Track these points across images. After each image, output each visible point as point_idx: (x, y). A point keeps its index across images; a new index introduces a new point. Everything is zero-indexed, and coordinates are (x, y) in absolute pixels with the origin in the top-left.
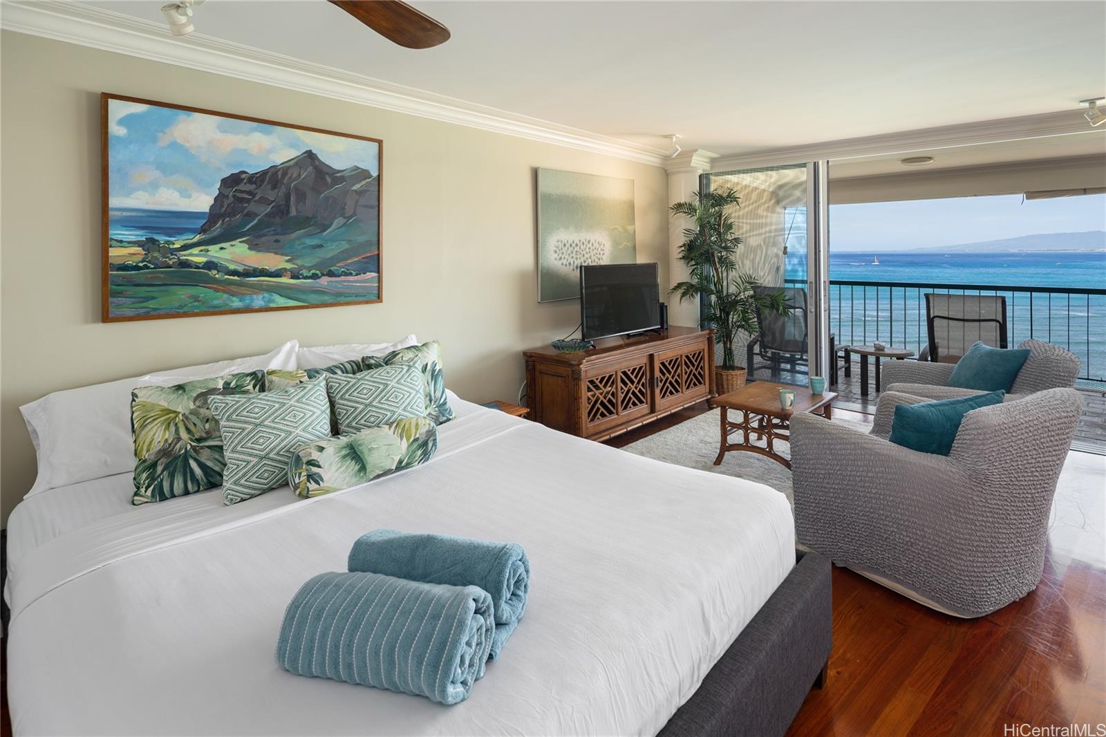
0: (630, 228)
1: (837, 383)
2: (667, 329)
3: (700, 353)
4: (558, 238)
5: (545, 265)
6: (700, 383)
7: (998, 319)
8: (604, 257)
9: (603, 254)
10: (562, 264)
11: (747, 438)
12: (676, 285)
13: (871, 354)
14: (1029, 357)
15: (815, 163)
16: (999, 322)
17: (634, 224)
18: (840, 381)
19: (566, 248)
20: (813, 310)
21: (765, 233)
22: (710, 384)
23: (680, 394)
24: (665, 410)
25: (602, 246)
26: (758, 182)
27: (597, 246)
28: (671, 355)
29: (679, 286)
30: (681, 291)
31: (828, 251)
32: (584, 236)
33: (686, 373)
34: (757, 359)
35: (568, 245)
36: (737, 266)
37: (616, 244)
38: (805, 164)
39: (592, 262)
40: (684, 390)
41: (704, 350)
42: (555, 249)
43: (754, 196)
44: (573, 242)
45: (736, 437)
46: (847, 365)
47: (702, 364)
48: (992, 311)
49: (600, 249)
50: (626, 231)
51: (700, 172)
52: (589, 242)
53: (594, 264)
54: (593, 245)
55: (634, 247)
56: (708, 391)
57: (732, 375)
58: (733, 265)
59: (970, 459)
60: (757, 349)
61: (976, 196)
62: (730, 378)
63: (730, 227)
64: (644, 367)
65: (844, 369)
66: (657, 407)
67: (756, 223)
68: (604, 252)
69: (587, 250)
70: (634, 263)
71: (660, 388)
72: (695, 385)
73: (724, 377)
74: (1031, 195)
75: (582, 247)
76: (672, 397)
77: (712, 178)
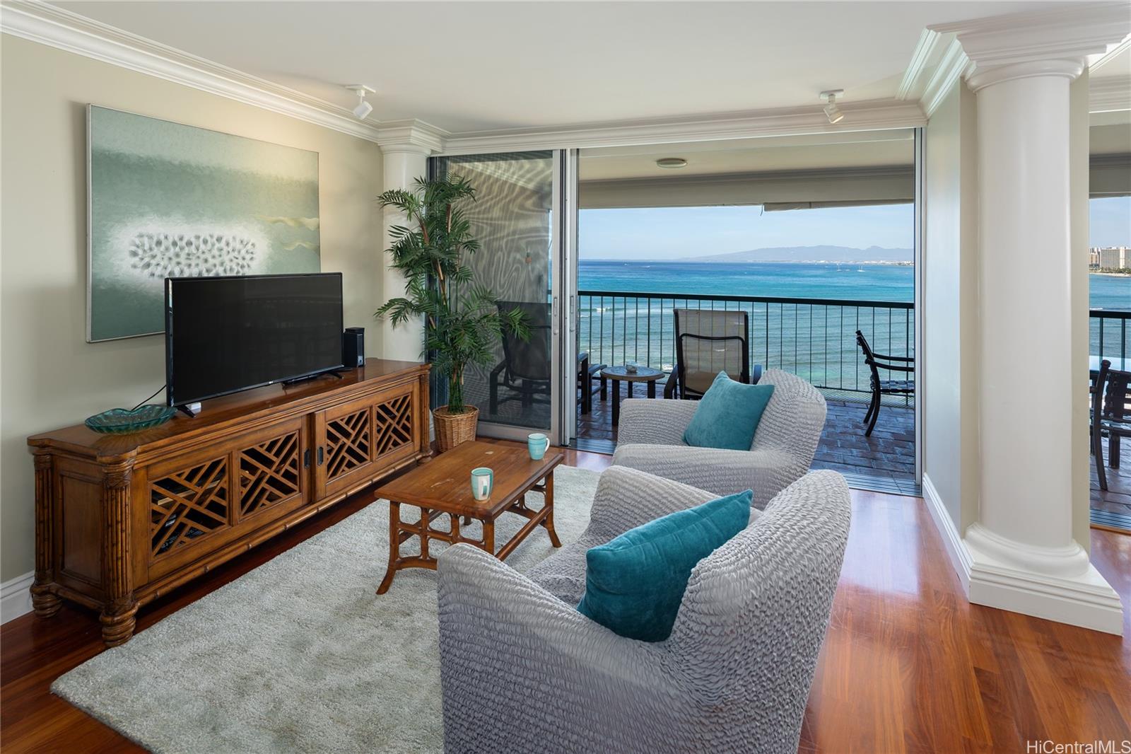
0: (310, 222)
1: (590, 410)
2: (362, 366)
3: (405, 399)
4: (143, 230)
5: (106, 275)
6: (405, 440)
7: (740, 336)
8: (254, 264)
9: (252, 259)
10: (153, 275)
11: (425, 549)
12: (386, 302)
13: (623, 378)
14: (773, 395)
15: (562, 151)
16: (742, 339)
17: (319, 217)
18: (594, 406)
19: (162, 248)
20: (557, 331)
21: (508, 235)
22: (421, 439)
23: (367, 464)
24: (336, 493)
25: (249, 246)
26: (500, 171)
27: (238, 246)
28: (351, 410)
29: (392, 302)
30: (391, 311)
31: (577, 259)
32: (207, 229)
33: (379, 431)
34: (502, 391)
35: (164, 243)
36: (474, 276)
37: (279, 243)
38: (552, 151)
39: (225, 271)
40: (374, 458)
41: (412, 393)
42: (133, 248)
43: (496, 188)
44: (181, 239)
45: (411, 547)
46: (603, 388)
47: (408, 413)
48: (735, 326)
49: (243, 252)
50: (301, 225)
51: (428, 153)
52: (219, 240)
53: (229, 274)
54: (228, 244)
55: (317, 250)
56: (417, 448)
57: (458, 420)
58: (468, 276)
59: (699, 671)
60: (501, 378)
61: (724, 205)
62: (454, 424)
63: (465, 226)
64: (296, 436)
65: (600, 392)
66: (320, 493)
67: (498, 225)
68: (254, 256)
69: (215, 252)
70: (318, 272)
71: (326, 462)
72: (395, 444)
73: (447, 424)
74: (769, 206)
75: (202, 247)
76: (353, 471)
77: (449, 163)
